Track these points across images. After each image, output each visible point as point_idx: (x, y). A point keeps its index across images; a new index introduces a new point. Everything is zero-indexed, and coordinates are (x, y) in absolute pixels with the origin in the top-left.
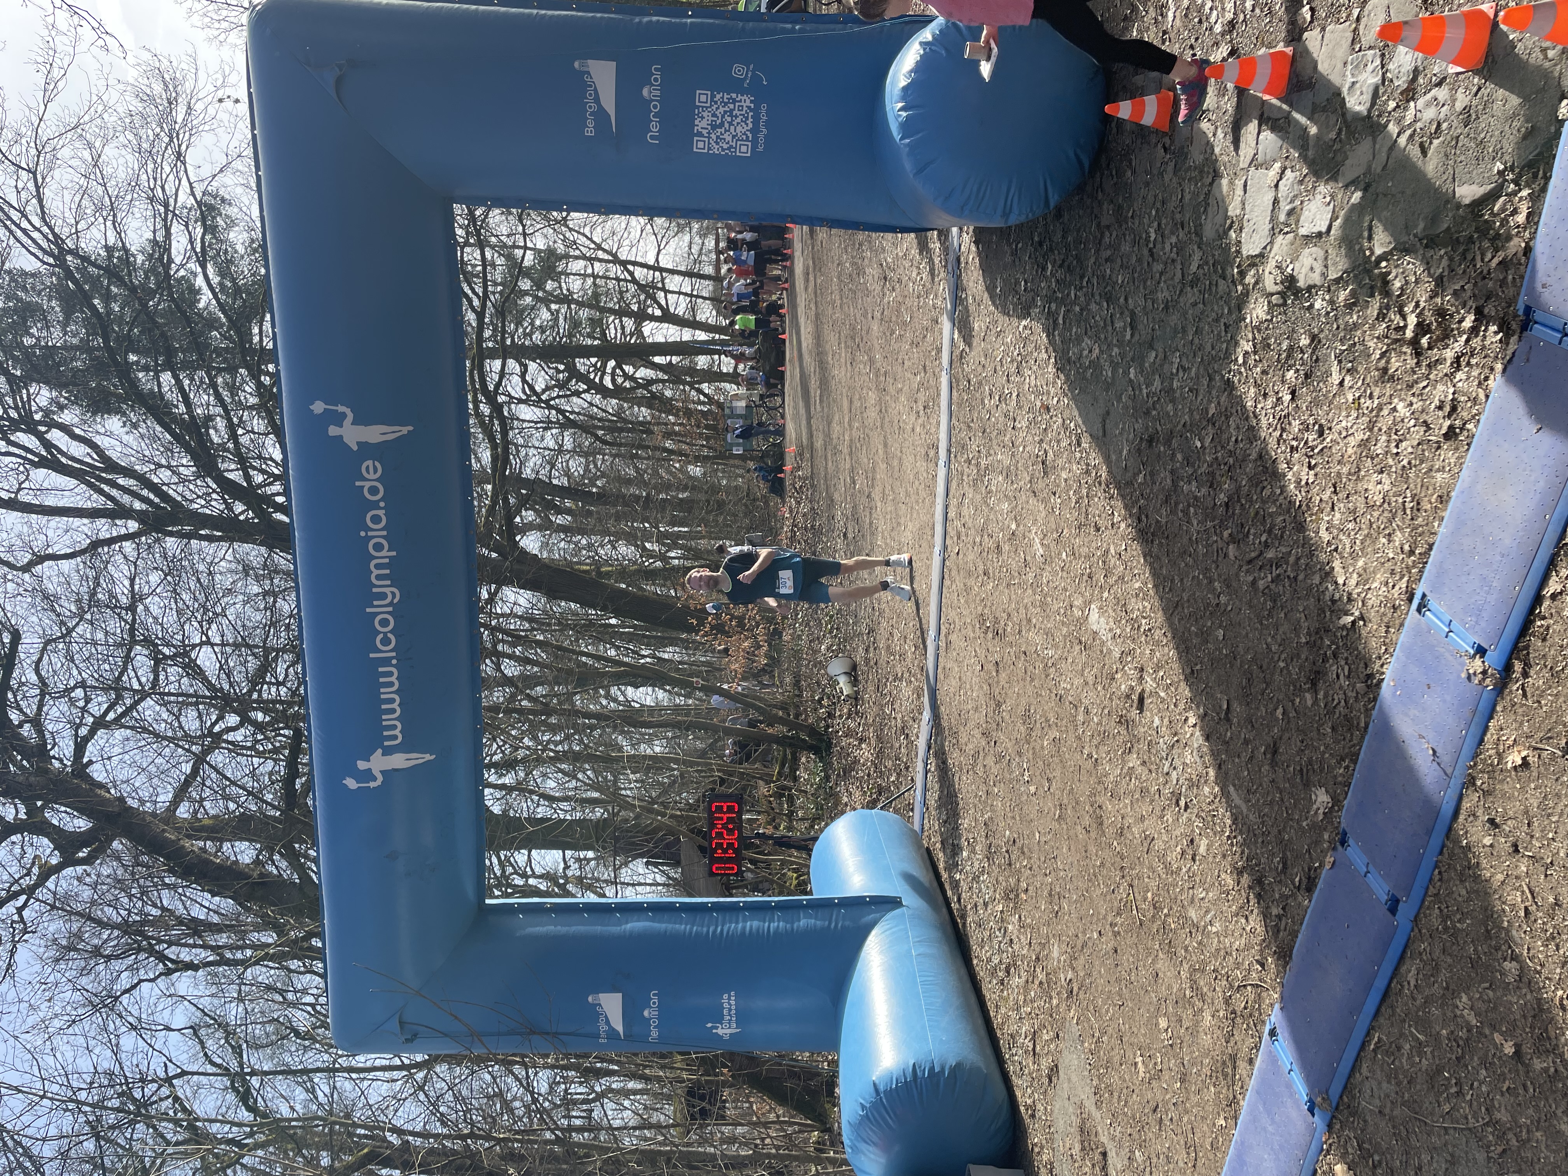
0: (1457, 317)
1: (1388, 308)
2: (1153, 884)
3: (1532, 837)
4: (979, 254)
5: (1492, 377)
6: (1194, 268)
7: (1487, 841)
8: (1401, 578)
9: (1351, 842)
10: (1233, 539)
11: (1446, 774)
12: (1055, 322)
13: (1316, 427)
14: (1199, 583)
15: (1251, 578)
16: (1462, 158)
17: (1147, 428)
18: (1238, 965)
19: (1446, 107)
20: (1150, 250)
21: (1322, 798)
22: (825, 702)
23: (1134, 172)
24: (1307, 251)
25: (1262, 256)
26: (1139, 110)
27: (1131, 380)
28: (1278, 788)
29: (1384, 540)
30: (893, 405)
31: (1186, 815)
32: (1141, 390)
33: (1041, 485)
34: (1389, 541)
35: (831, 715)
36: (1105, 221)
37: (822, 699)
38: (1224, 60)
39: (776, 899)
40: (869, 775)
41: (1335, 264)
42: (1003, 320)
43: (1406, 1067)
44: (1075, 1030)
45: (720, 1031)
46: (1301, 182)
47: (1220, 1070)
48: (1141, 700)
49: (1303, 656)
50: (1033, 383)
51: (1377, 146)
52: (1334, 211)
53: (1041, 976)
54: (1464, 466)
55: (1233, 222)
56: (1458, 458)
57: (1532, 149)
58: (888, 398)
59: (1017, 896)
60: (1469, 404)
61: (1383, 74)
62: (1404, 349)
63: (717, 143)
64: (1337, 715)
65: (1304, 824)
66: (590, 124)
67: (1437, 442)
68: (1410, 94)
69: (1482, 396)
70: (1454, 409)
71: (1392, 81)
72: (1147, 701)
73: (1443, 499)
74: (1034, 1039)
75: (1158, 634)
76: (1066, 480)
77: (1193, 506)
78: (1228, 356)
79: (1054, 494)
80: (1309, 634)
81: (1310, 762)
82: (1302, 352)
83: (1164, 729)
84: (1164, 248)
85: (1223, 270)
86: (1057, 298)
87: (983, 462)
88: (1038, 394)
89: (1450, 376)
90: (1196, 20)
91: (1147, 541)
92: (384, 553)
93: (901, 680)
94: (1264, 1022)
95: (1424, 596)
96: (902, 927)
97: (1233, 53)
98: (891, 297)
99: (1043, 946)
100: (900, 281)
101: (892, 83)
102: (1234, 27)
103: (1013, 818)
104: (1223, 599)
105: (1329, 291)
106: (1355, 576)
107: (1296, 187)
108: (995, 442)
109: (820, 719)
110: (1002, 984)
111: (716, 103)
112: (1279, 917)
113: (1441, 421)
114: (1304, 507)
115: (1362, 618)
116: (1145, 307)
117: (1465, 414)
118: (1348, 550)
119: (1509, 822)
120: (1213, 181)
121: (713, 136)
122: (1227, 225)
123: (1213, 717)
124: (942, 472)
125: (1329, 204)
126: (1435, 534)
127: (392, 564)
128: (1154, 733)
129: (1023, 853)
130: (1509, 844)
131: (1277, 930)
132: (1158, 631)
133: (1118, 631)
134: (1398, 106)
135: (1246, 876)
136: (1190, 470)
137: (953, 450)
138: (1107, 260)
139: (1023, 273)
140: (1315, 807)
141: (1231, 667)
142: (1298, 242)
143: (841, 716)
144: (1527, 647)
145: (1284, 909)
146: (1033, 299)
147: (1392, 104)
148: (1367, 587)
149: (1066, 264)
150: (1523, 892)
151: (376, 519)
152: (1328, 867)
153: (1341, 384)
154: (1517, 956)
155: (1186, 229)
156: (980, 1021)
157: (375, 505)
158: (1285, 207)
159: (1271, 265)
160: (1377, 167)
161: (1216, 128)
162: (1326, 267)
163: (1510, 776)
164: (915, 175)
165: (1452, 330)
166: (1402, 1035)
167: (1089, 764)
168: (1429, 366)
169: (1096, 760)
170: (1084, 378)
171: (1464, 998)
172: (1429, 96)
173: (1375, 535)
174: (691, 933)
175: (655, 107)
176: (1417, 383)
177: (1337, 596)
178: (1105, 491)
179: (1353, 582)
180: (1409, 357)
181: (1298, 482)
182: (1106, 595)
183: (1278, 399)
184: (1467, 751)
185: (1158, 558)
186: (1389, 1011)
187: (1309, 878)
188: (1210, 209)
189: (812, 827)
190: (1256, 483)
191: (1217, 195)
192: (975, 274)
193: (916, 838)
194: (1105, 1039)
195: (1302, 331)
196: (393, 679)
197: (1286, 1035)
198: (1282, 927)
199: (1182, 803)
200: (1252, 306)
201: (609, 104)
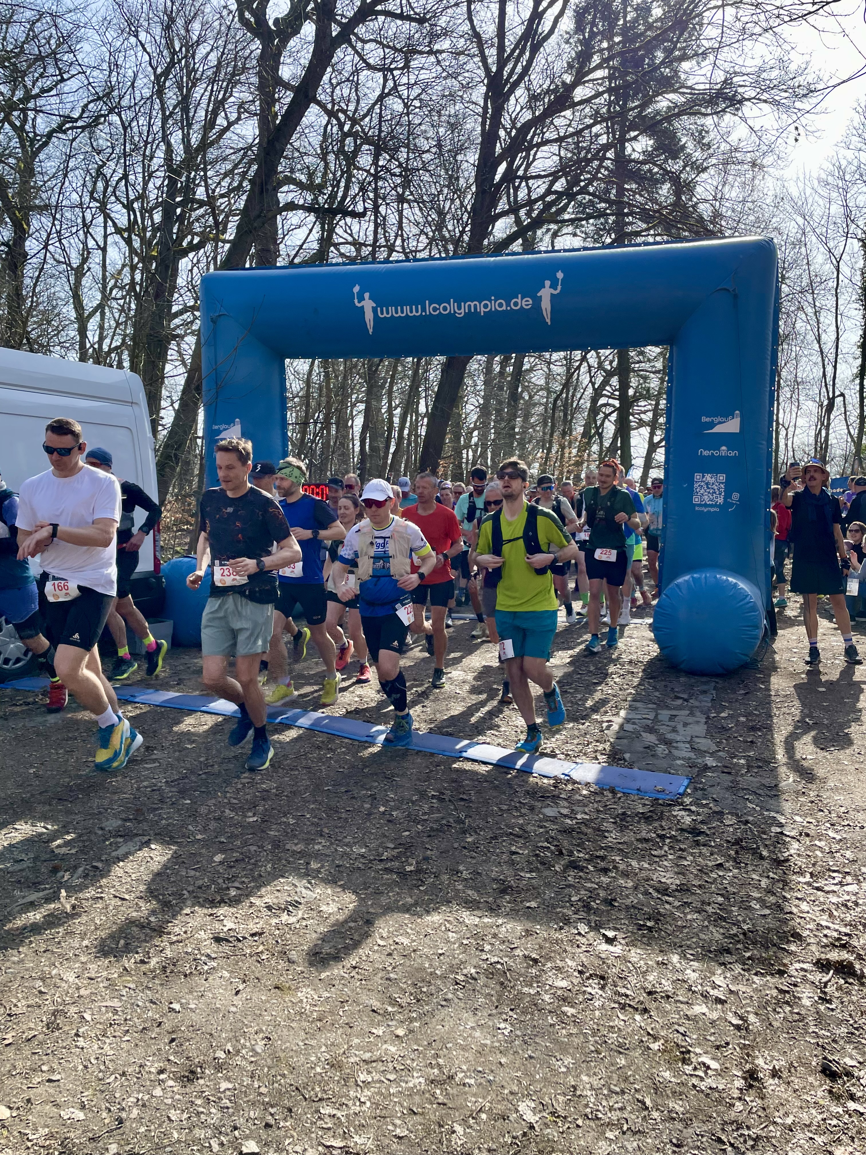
63: (699, 486)
66: (708, 420)
92: (483, 309)
111: (719, 485)
121: (702, 484)
127: (476, 313)
151: (501, 305)
157: (508, 305)
175: (717, 453)
196: (414, 313)
201: (717, 429)
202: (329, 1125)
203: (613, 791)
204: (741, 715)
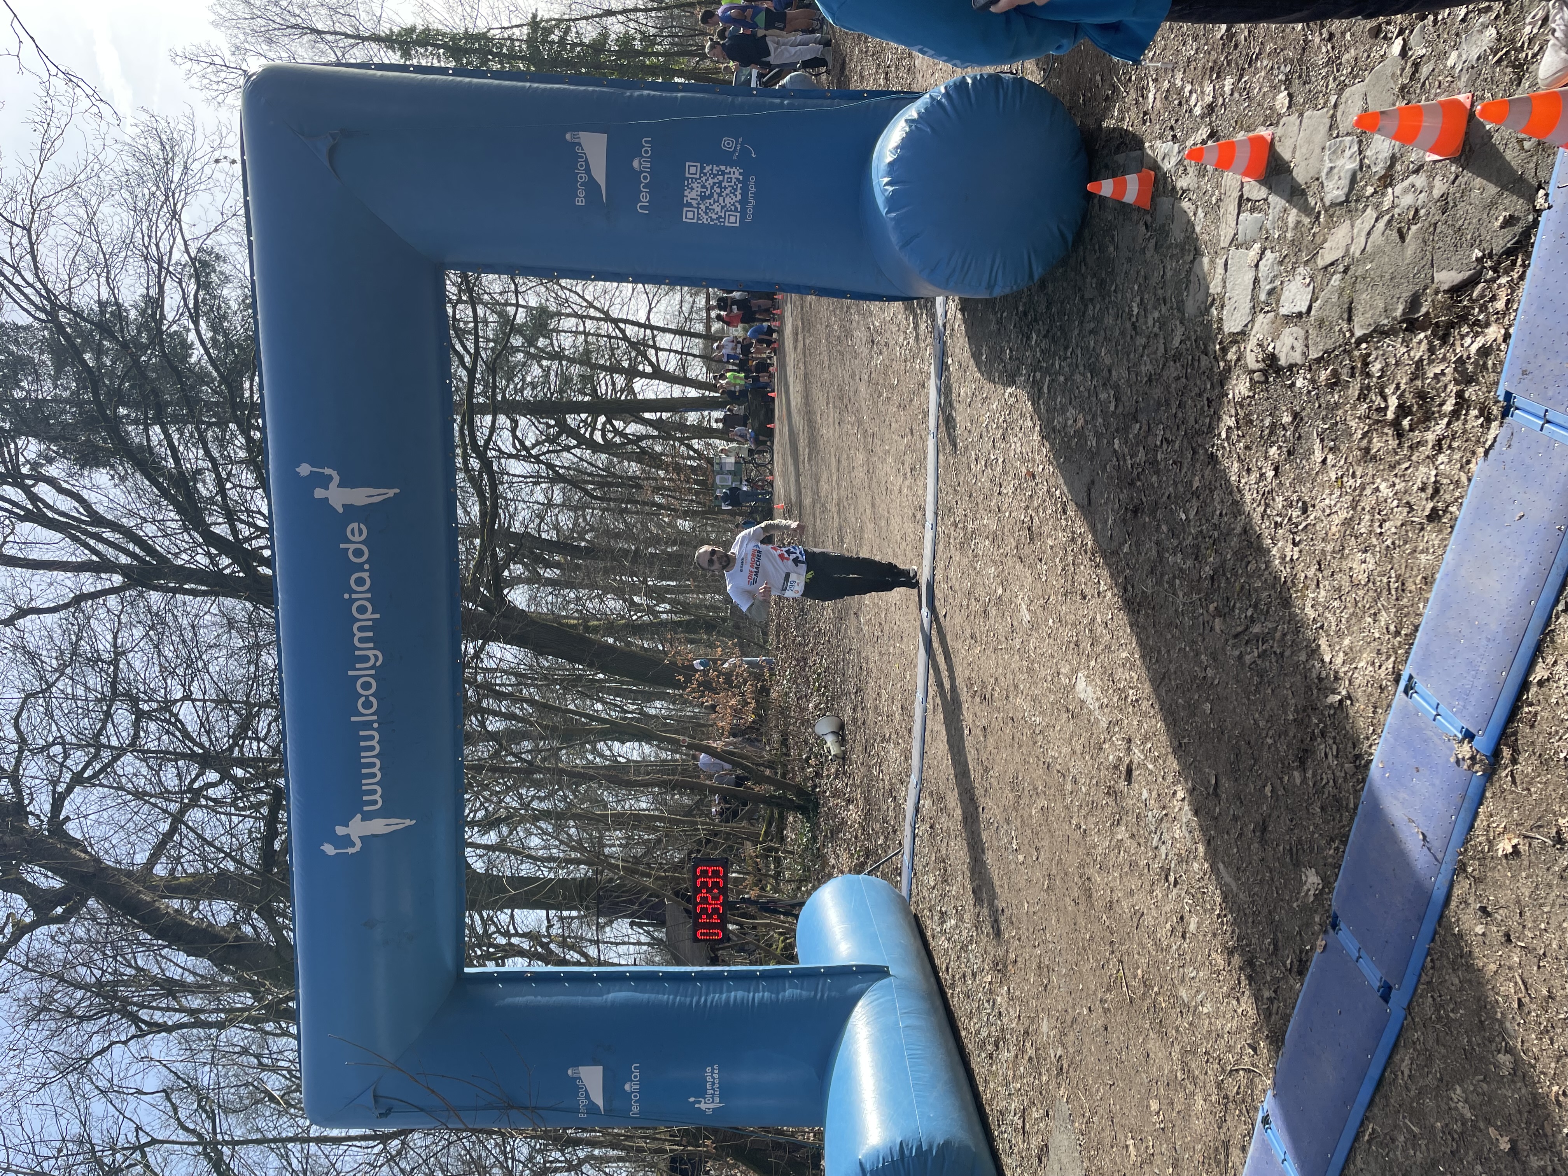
0: (1438, 401)
1: (1368, 388)
2: (1143, 960)
3: (1524, 927)
4: (965, 321)
5: (1474, 460)
6: (1176, 343)
7: (1480, 929)
8: (1388, 659)
9: (1342, 925)
10: (1218, 613)
11: (1437, 860)
12: (1040, 390)
13: (1300, 504)
14: (1186, 656)
15: (1237, 653)
16: (1441, 244)
17: (1132, 498)
18: (1230, 1049)
19: (1423, 194)
20: (1133, 324)
21: (1312, 879)
22: (812, 761)
23: (1117, 248)
24: (1287, 330)
25: (1242, 335)
26: (1121, 188)
27: (1115, 451)
28: (1268, 867)
29: (1369, 620)
30: (881, 466)
31: (1175, 891)
32: (1125, 460)
33: (1027, 550)
34: (1375, 621)
35: (818, 775)
36: (1088, 295)
37: (809, 758)
38: (1204, 142)
39: (761, 968)
40: (856, 837)
41: (1316, 344)
42: (988, 386)
43: (1401, 1160)
44: (1065, 1109)
45: (703, 1106)
46: (1281, 263)
47: (1213, 1157)
48: (1129, 771)
49: (1291, 734)
50: (1018, 450)
51: (1355, 231)
52: (1313, 292)
53: (1031, 1052)
54: (1448, 548)
55: (1214, 300)
56: (1442, 540)
57: (1509, 237)
58: (875, 459)
59: (1005, 966)
60: (1452, 487)
61: (1361, 160)
62: (1386, 430)
63: (706, 214)
64: (1326, 795)
65: (1295, 905)
66: (581, 193)
67: (1421, 524)
68: (1387, 180)
69: (1464, 479)
70: (1436, 491)
71: (1369, 167)
72: (1136, 773)
73: (1428, 581)
74: (1023, 1117)
75: (1145, 705)
76: (1052, 547)
77: (1179, 578)
78: (1211, 430)
79: (1041, 561)
80: (1296, 711)
81: (1299, 841)
82: (1284, 429)
83: (1152, 802)
84: (1146, 323)
85: (1205, 345)
86: (1042, 367)
87: (970, 526)
88: (1024, 461)
89: (1432, 458)
90: (1176, 102)
91: (1133, 611)
92: (368, 615)
93: (888, 741)
94: (1256, 1109)
95: (1411, 677)
96: (889, 998)
97: (1212, 135)
98: (878, 360)
99: (1032, 1020)
100: (887, 345)
101: (878, 158)
102: (1213, 110)
103: (1002, 886)
104: (1210, 672)
105: (1310, 370)
106: (1341, 654)
107: (1276, 267)
108: (981, 506)
109: (806, 779)
110: (991, 1058)
111: (705, 174)
112: (1271, 1000)
113: (1424, 502)
114: (1289, 583)
115: (1349, 697)
116: (1128, 381)
117: (1447, 497)
118: (1333, 628)
119: (1501, 911)
120: (1194, 259)
121: (703, 207)
122: (1208, 303)
123: (1201, 792)
124: (929, 535)
125: (1309, 285)
126: (1420, 615)
127: (375, 626)
128: (1143, 806)
129: (1012, 923)
130: (1500, 934)
131: (1268, 1014)
132: (1145, 702)
133: (1105, 701)
134: (1376, 192)
135: (1236, 956)
136: (1175, 542)
137: (940, 513)
138: (1091, 332)
139: (1008, 342)
140: (1305, 888)
141: (1219, 740)
142: (1279, 321)
143: (828, 776)
144: (1515, 733)
145: (1275, 991)
146: (1018, 368)
147: (1370, 190)
148: (1353, 666)
149: (1050, 334)
150: (1516, 983)
151: (360, 582)
152: (1319, 950)
153: (1324, 461)
154: (1511, 1049)
155: (1168, 305)
156: (969, 1097)
157: (360, 568)
158: (1265, 287)
159: (1252, 343)
160: (1356, 250)
161: (1197, 207)
162: (1307, 346)
163: (1501, 864)
164: (902, 248)
165: (1433, 413)
166: (1396, 1126)
167: (1077, 835)
168: (1410, 447)
169: (1085, 830)
170: (1069, 447)
171: (1459, 1090)
172: (1406, 183)
173: (1360, 614)
174: (674, 1003)
175: (645, 178)
176: (1399, 464)
177: (1324, 674)
178: (1091, 560)
179: (1339, 660)
180: (1390, 438)
181: (1283, 558)
182: (1093, 663)
183: (1262, 475)
184: (1457, 838)
185: (1144, 628)
186: (1384, 1101)
187: (1300, 961)
188: (1191, 286)
189: (799, 888)
190: (1240, 557)
191: (1199, 272)
192: (961, 340)
193: (904, 904)
194: (1096, 1119)
195: (1284, 408)
196: (374, 743)
197: (1280, 1123)
198: (1274, 1011)
199: (1172, 879)
200: (1235, 382)
201: (600, 175)
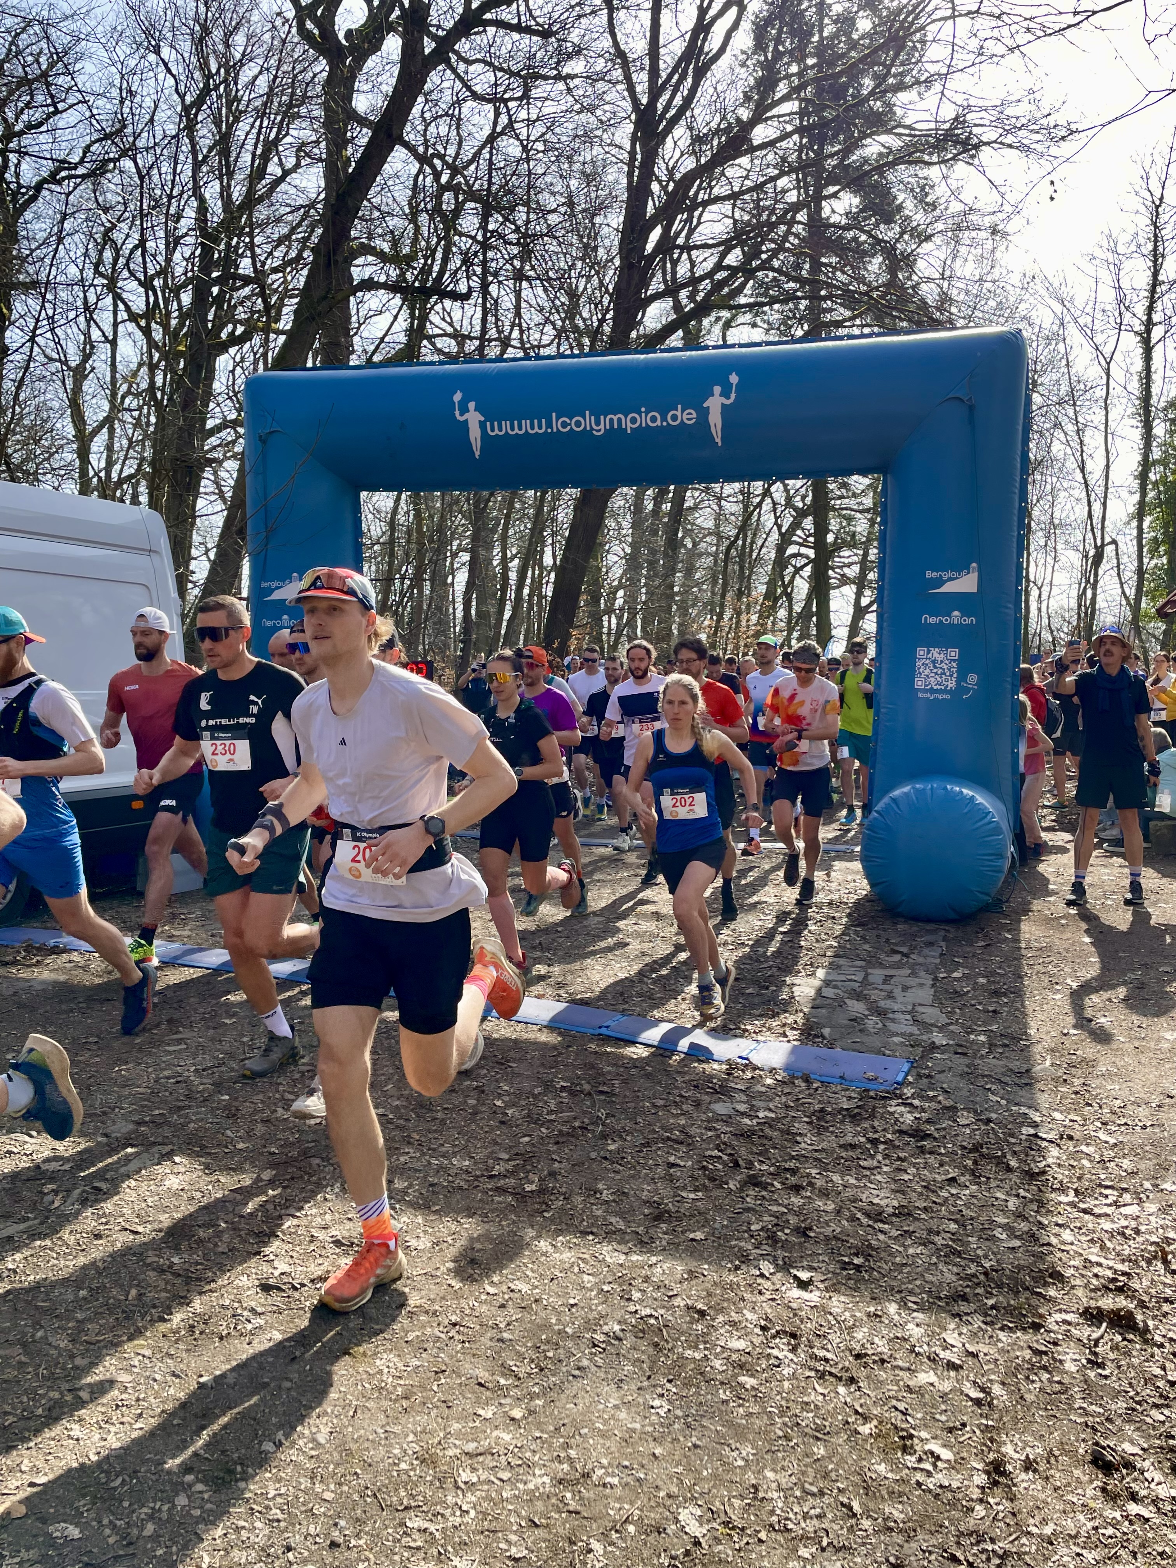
63: (923, 664)
66: (934, 575)
92: (630, 425)
111: (950, 663)
121: (927, 662)
127: (622, 430)
151: (654, 419)
157: (664, 419)
175: (947, 620)
196: (536, 430)
201: (948, 588)
202: (419, 1544)
203: (807, 1080)
204: (979, 975)
